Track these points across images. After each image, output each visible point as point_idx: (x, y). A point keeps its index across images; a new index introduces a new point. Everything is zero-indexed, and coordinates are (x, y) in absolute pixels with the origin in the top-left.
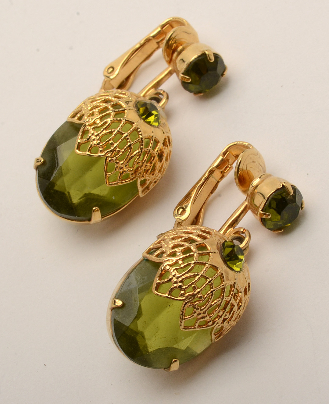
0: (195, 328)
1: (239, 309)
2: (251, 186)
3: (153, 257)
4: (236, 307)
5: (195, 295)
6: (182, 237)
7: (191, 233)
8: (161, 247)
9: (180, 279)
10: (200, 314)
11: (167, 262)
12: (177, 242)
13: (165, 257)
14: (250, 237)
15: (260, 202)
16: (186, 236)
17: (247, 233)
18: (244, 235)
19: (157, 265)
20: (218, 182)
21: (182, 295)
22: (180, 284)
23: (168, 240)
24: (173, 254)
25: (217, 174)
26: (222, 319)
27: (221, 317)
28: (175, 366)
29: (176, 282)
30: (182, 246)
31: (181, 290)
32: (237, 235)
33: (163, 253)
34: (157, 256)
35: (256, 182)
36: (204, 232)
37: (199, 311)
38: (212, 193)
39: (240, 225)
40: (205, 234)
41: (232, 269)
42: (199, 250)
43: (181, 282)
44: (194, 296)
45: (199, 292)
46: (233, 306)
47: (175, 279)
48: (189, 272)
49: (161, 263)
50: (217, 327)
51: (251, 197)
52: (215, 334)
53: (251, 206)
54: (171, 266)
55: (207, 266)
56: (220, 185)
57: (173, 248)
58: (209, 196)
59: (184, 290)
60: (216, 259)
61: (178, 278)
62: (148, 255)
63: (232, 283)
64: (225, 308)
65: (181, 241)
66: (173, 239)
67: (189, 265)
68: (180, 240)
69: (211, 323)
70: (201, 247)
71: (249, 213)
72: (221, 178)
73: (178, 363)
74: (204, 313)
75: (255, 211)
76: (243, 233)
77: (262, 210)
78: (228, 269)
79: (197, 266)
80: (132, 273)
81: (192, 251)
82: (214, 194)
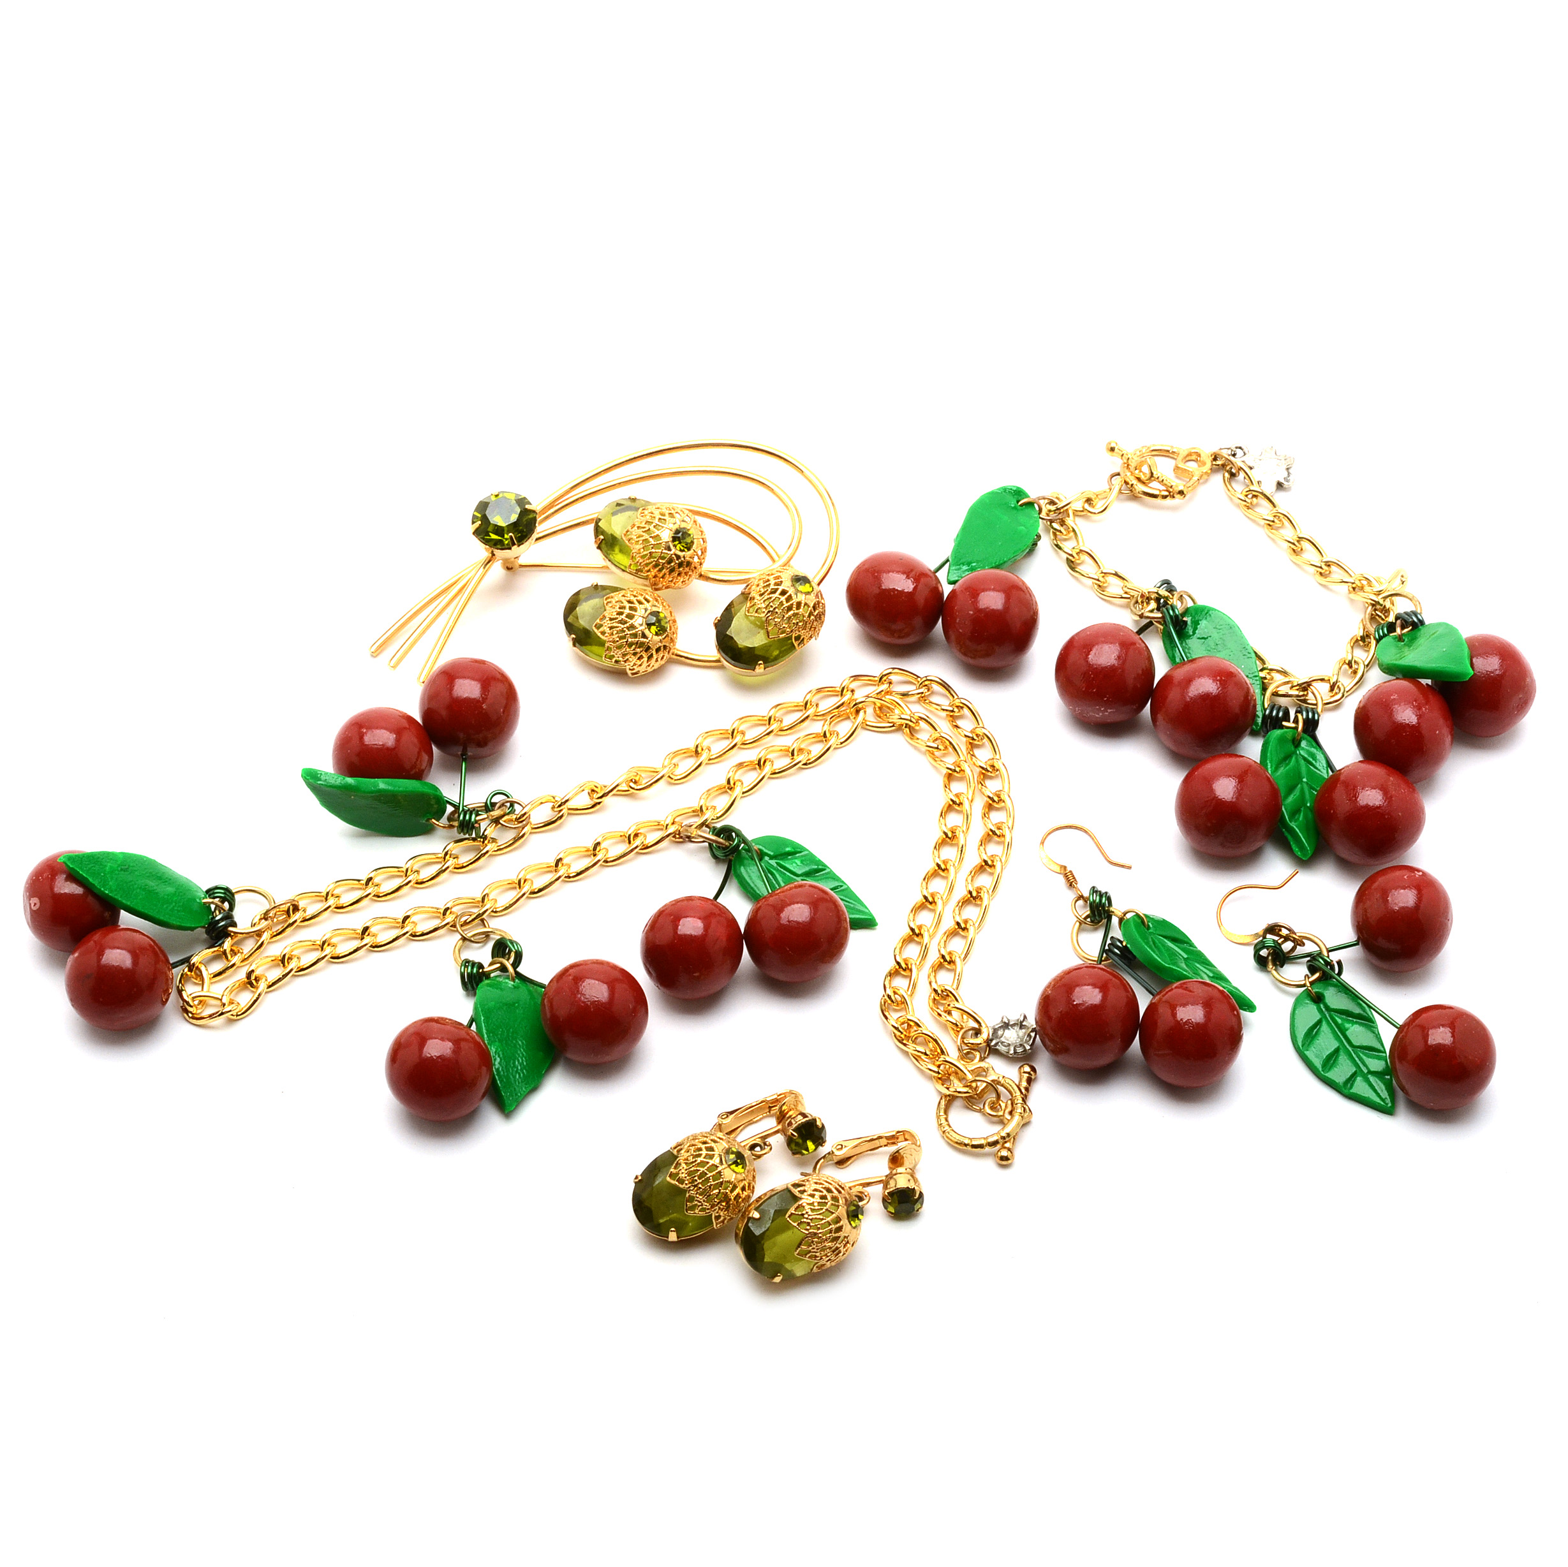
0: (805, 1257)
1: (843, 1255)
2: (895, 1170)
3: (796, 1191)
4: (842, 1254)
5: (818, 1234)
6: (823, 1184)
7: (831, 1184)
8: (804, 1185)
9: (810, 1217)
10: (813, 1249)
11: (805, 1200)
12: (818, 1187)
13: (804, 1196)
14: (868, 1202)
15: (892, 1187)
16: (827, 1185)
17: (868, 1198)
18: (865, 1198)
19: (796, 1199)
20: (881, 1147)
21: (807, 1230)
22: (809, 1221)
23: (811, 1182)
24: (812, 1196)
25: (884, 1141)
26: (828, 1258)
27: (828, 1257)
28: (777, 1280)
29: (807, 1218)
30: (821, 1192)
31: (808, 1226)
32: (860, 1195)
33: (805, 1191)
34: (799, 1191)
35: (900, 1170)
36: (840, 1186)
37: (814, 1246)
38: (871, 1150)
39: (868, 1190)
40: (840, 1189)
41: (851, 1224)
42: (832, 1200)
43: (811, 1220)
44: (815, 1234)
45: (820, 1233)
46: (840, 1252)
47: (806, 1216)
48: (820, 1214)
49: (801, 1199)
50: (822, 1262)
51: (890, 1177)
52: (817, 1267)
53: (886, 1183)
54: (808, 1204)
55: (834, 1215)
56: (880, 1149)
57: (813, 1191)
58: (867, 1151)
59: (811, 1226)
60: (842, 1211)
61: (809, 1215)
62: (792, 1188)
63: (847, 1235)
64: (833, 1251)
65: (822, 1188)
66: (816, 1183)
67: (822, 1209)
68: (821, 1186)
69: (819, 1258)
70: (835, 1199)
71: (881, 1185)
72: (885, 1146)
73: (781, 1278)
74: (817, 1249)
75: (885, 1187)
76: (866, 1196)
77: (888, 1193)
78: (848, 1224)
79: (827, 1212)
80: (776, 1196)
81: (827, 1199)
82: (872, 1152)
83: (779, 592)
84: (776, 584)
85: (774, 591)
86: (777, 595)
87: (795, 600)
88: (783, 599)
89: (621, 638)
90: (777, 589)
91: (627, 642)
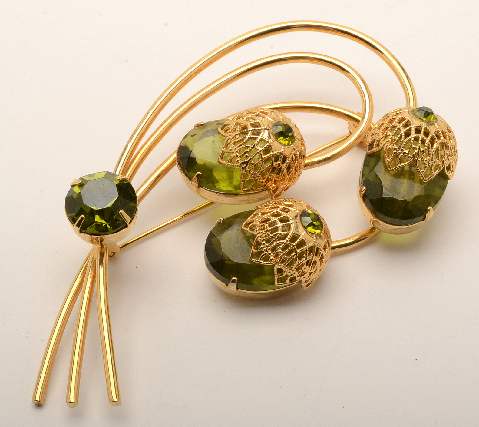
83: (413, 131)
84: (406, 125)
85: (408, 134)
86: (413, 135)
87: (432, 134)
88: (421, 136)
89: (289, 254)
90: (410, 129)
91: (296, 254)
